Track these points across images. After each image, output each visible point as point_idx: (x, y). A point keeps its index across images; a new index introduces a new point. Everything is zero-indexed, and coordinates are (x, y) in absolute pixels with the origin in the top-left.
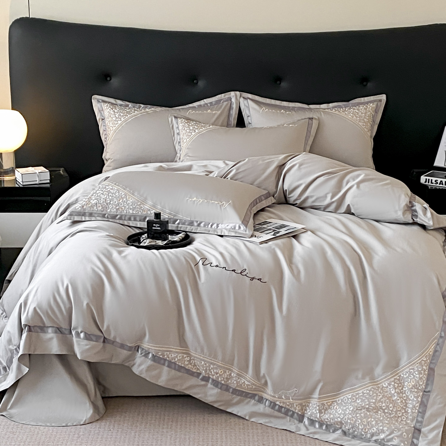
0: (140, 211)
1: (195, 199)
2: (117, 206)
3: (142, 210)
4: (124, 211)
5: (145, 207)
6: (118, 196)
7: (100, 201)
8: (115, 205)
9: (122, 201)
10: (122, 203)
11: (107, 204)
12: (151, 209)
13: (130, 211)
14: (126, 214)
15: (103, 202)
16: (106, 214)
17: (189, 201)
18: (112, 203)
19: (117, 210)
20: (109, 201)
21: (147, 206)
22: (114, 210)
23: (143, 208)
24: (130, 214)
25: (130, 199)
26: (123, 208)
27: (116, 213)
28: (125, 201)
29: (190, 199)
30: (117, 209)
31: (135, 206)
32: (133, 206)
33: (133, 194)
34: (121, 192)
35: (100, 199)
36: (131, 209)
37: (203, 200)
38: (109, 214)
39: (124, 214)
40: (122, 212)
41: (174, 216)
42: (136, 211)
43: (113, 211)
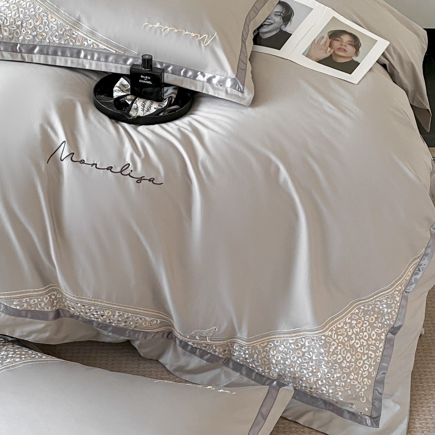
0: (71, 41)
1: (158, 25)
2: (34, 32)
3: (74, 38)
4: (45, 39)
5: (78, 34)
6: (34, 13)
7: (5, 21)
8: (30, 29)
9: (41, 23)
10: (41, 26)
11: (18, 27)
12: (88, 38)
13: (55, 39)
14: (49, 44)
15: (11, 24)
16: (17, 44)
17: (148, 28)
18: (24, 25)
19: (34, 38)
20: (20, 23)
21: (82, 33)
22: (30, 37)
23: (75, 36)
24: (55, 45)
25: (54, 20)
26: (44, 34)
27: (33, 42)
28: (45, 22)
29: (151, 26)
30: (34, 36)
31: (62, 33)
32: (60, 32)
33: (58, 11)
34: (38, 7)
35: (6, 18)
36: (58, 37)
37: (171, 28)
38: (22, 45)
39: (45, 44)
40: (43, 40)
41: (125, 51)
42: (65, 41)
43: (28, 39)
